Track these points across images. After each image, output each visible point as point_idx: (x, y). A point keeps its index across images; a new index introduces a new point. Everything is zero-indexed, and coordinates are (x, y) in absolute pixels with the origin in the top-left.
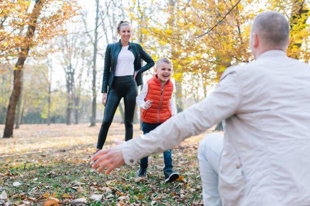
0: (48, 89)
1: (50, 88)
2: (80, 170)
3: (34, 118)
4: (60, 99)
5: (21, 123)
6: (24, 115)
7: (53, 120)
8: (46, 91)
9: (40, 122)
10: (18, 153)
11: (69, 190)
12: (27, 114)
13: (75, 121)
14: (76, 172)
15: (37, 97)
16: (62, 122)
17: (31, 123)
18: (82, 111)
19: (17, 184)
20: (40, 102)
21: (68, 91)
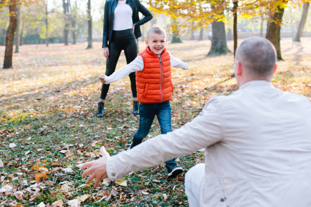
0: (45, 11)
1: (46, 10)
2: (71, 123)
3: (34, 39)
4: (57, 20)
5: (21, 45)
6: (23, 36)
7: (51, 40)
8: (43, 12)
9: (39, 43)
10: (16, 94)
11: (58, 155)
12: (26, 35)
13: (72, 40)
14: (66, 128)
15: (34, 18)
16: (61, 42)
17: (30, 43)
18: (79, 32)
19: (12, 145)
20: (38, 23)
21: (65, 12)
